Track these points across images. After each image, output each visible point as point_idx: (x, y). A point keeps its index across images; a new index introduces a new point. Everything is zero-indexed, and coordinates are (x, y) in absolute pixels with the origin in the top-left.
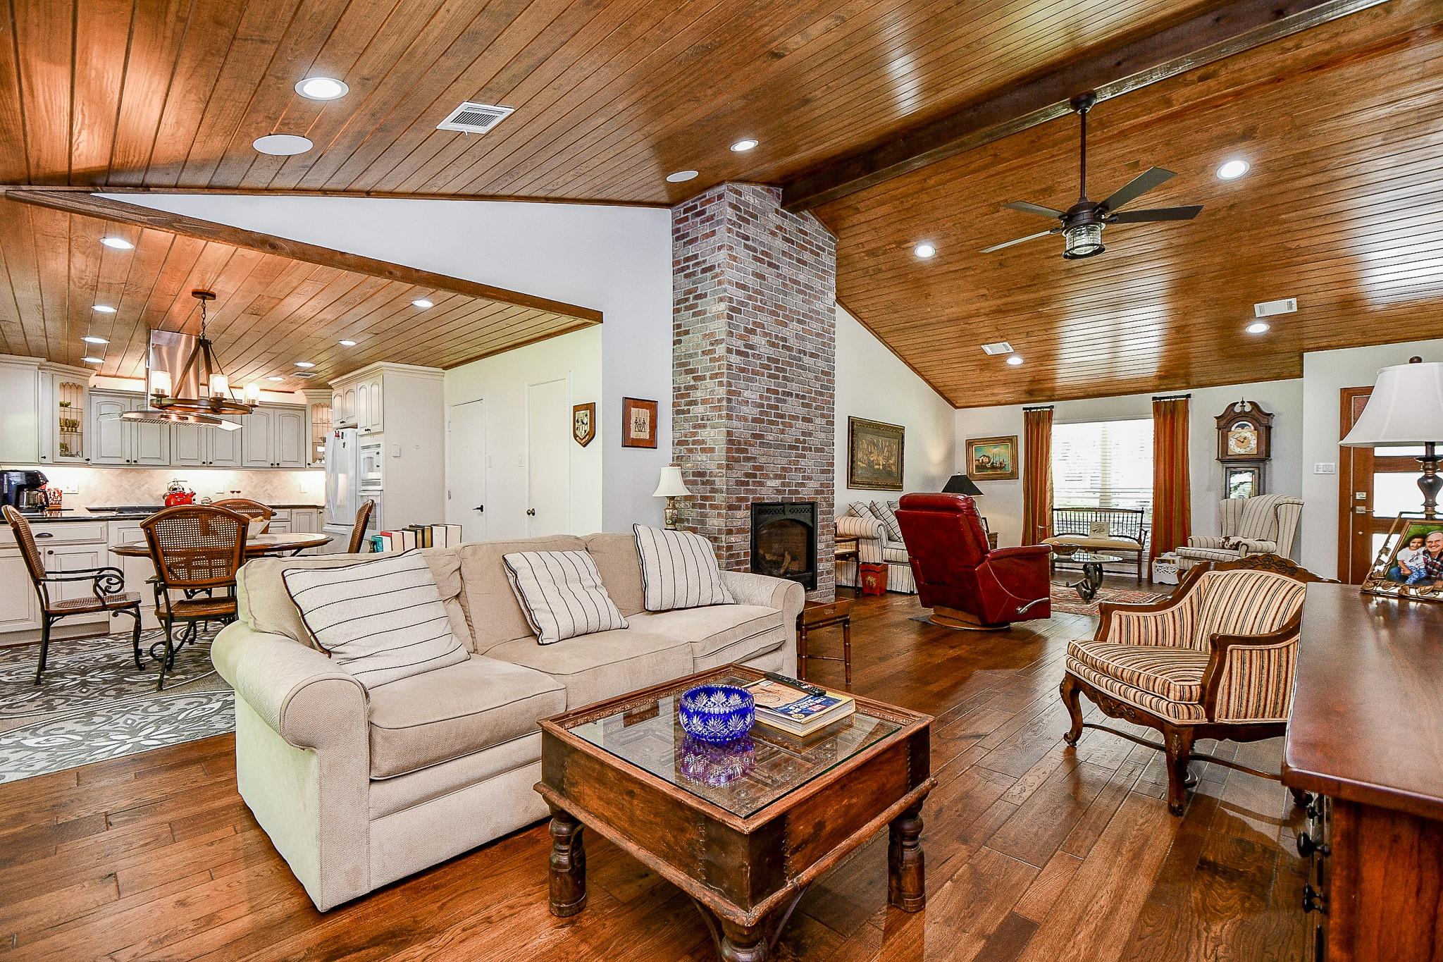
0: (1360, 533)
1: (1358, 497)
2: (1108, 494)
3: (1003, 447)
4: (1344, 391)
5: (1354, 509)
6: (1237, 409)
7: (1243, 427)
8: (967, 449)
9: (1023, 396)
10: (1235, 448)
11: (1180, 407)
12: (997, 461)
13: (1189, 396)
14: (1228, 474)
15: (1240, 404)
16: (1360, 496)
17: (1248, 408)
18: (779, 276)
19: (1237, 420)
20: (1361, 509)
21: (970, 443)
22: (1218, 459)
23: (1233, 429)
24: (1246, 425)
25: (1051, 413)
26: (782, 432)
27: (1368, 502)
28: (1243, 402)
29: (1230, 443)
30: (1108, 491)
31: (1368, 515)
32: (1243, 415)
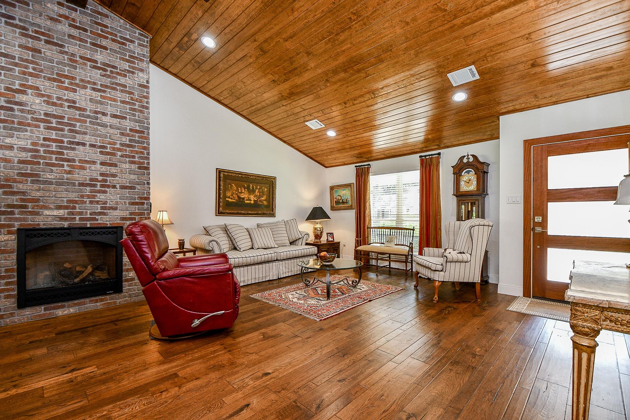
0: (538, 247)
1: (536, 220)
2: (401, 218)
3: (347, 190)
4: (526, 142)
5: (534, 229)
6: (465, 160)
7: (468, 172)
8: (331, 192)
9: (355, 158)
10: (464, 187)
11: (434, 161)
12: (344, 198)
13: (439, 154)
14: (460, 203)
15: (467, 157)
16: (538, 219)
17: (471, 159)
18: (62, 52)
19: (465, 168)
20: (538, 229)
21: (332, 188)
22: (454, 195)
23: (463, 174)
24: (470, 171)
25: (368, 169)
26: (69, 172)
27: (544, 224)
28: (468, 155)
29: (461, 183)
30: (400, 216)
31: (544, 234)
32: (469, 165)
